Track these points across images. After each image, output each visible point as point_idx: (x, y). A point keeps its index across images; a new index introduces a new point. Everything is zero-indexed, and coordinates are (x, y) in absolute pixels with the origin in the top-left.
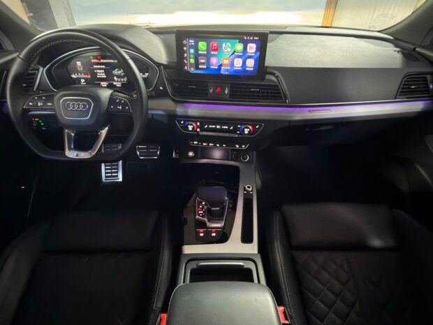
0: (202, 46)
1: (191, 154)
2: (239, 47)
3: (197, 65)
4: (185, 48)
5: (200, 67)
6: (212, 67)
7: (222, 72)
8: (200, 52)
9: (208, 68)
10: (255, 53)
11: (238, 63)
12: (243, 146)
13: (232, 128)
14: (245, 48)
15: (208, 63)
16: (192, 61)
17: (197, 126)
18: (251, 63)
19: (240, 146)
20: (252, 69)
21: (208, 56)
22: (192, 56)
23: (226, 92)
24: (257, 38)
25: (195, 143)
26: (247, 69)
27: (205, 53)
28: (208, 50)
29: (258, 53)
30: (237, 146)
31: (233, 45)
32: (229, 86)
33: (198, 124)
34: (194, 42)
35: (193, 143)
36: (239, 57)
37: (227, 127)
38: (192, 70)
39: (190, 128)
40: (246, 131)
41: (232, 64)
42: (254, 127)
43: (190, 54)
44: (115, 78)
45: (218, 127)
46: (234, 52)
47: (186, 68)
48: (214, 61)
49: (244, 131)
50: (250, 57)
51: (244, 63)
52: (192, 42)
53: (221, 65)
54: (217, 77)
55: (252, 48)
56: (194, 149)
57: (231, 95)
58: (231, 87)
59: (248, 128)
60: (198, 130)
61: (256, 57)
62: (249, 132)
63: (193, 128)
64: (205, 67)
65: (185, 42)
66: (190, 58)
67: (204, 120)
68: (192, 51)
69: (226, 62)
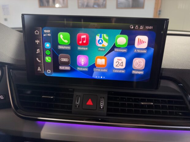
0: (64, 38)
2: (122, 40)
3: (56, 65)
4: (37, 42)
5: (61, 68)
6: (78, 68)
7: (95, 76)
8: (60, 47)
9: (72, 70)
10: (147, 49)
11: (120, 63)
14: (131, 43)
15: (73, 63)
16: (48, 59)
18: (139, 64)
20: (142, 73)
21: (73, 53)
22: (48, 52)
23: (102, 105)
24: (151, 28)
26: (134, 72)
27: (69, 48)
29: (152, 50)
31: (112, 38)
32: (106, 96)
34: (52, 33)
36: (121, 55)
38: (49, 73)
41: (110, 65)
43: (45, 49)
46: (114, 47)
47: (39, 69)
48: (82, 60)
50: (139, 55)
51: (129, 63)
52: (47, 32)
53: (94, 66)
57: (108, 110)
58: (109, 98)
61: (146, 56)
64: (68, 68)
65: (37, 33)
66: (45, 55)
68: (48, 45)
69: (101, 61)
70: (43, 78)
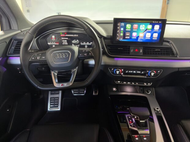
0: (128, 26)
1: (114, 89)
2: (150, 27)
3: (124, 37)
4: (118, 28)
5: (126, 37)
6: (133, 38)
7: (139, 40)
8: (127, 30)
9: (130, 38)
10: (159, 30)
11: (148, 35)
12: (149, 84)
13: (143, 72)
14: (153, 28)
15: (131, 35)
16: (122, 34)
17: (122, 71)
18: (156, 35)
19: (147, 84)
20: (156, 39)
22: (122, 32)
23: (141, 51)
24: (161, 22)
25: (118, 82)
26: (153, 39)
27: (130, 30)
28: (131, 28)
29: (161, 30)
30: (145, 84)
31: (146, 26)
32: (143, 48)
33: (122, 70)
34: (124, 25)
35: (117, 82)
36: (149, 32)
37: (140, 72)
38: (121, 40)
39: (118, 72)
40: (152, 74)
41: (145, 36)
42: (157, 72)
43: (121, 31)
44: (73, 45)
45: (134, 72)
46: (147, 29)
47: (118, 38)
48: (134, 34)
49: (151, 74)
50: (156, 32)
51: (152, 35)
52: (123, 24)
53: (138, 37)
54: (135, 43)
55: (157, 27)
56: (117, 86)
57: (143, 53)
58: (143, 49)
59: (153, 72)
60: (122, 74)
61: (159, 32)
62: (154, 75)
63: (119, 73)
64: (129, 38)
65: (119, 24)
66: (121, 33)
67: (126, 68)
68: (122, 29)
69: (141, 35)
70: (119, 41)
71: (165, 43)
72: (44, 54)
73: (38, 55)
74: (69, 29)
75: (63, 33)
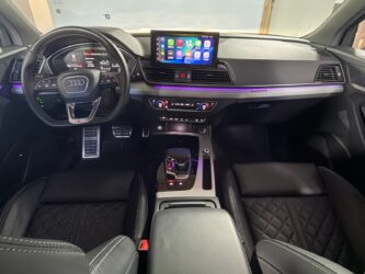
0: (171, 42)
1: (160, 128)
2: (198, 43)
3: (166, 56)
4: (157, 44)
5: (169, 58)
7: (186, 62)
9: (175, 59)
11: (197, 55)
12: (202, 120)
13: (192, 105)
14: (203, 44)
15: (175, 55)
16: (163, 53)
17: (165, 104)
18: (207, 55)
19: (199, 120)
21: (175, 50)
22: (163, 50)
23: (189, 76)
24: (212, 37)
28: (175, 45)
29: (212, 48)
30: (197, 120)
31: (194, 42)
33: (167, 102)
34: (165, 40)
35: (162, 119)
36: (198, 50)
37: (189, 105)
38: (163, 61)
39: (160, 105)
40: (204, 107)
41: (193, 56)
42: (210, 103)
43: (161, 48)
45: (182, 104)
46: (195, 47)
47: (158, 59)
48: (179, 53)
49: (202, 107)
50: (206, 51)
51: (202, 55)
52: (163, 39)
53: (185, 57)
54: (182, 66)
55: (208, 44)
56: (163, 123)
57: (192, 79)
58: (192, 73)
59: (205, 105)
60: (166, 107)
61: (210, 51)
62: (206, 108)
64: (172, 58)
65: (158, 39)
66: (161, 51)
67: (171, 99)
68: (163, 46)
69: (188, 54)
70: (160, 63)
71: (220, 66)
72: (55, 81)
73: (46, 82)
74: (94, 45)
75: (86, 51)
